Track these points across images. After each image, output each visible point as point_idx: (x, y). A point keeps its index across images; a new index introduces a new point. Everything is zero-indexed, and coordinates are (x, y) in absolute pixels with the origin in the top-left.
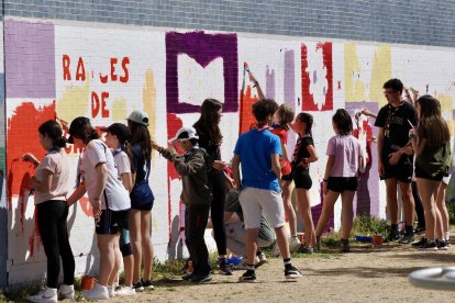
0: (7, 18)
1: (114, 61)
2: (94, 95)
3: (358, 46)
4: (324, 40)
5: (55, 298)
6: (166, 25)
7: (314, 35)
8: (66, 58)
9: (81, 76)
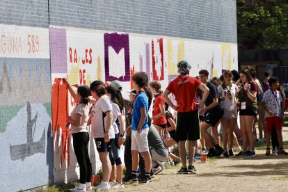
0: (50, 26)
1: (87, 51)
2: (80, 71)
3: (173, 41)
4: (160, 37)
5: (85, 189)
6: (104, 29)
7: (156, 34)
8: (70, 49)
9: (76, 60)
